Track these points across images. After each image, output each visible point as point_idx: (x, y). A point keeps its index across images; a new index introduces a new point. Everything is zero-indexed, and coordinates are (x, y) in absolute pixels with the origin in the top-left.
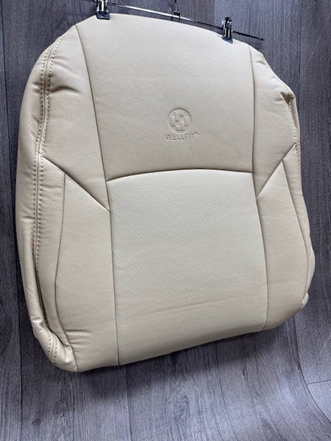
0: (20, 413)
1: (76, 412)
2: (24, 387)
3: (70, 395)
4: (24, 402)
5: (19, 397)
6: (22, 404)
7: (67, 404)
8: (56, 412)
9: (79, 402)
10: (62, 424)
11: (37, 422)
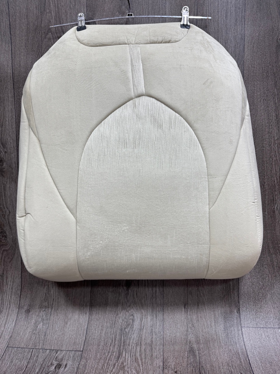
0: (18, 303)
1: (53, 310)
2: (22, 287)
3: (51, 297)
4: (21, 296)
5: (19, 292)
6: (20, 297)
7: (48, 303)
8: (41, 307)
9: (56, 303)
10: (43, 316)
11: (28, 311)
